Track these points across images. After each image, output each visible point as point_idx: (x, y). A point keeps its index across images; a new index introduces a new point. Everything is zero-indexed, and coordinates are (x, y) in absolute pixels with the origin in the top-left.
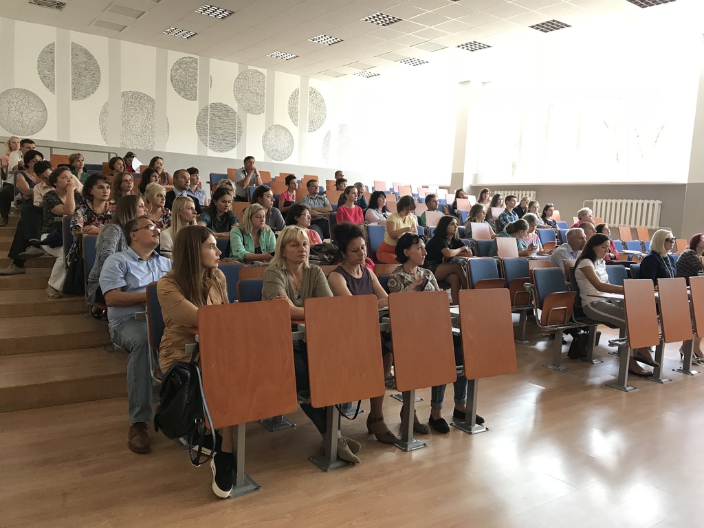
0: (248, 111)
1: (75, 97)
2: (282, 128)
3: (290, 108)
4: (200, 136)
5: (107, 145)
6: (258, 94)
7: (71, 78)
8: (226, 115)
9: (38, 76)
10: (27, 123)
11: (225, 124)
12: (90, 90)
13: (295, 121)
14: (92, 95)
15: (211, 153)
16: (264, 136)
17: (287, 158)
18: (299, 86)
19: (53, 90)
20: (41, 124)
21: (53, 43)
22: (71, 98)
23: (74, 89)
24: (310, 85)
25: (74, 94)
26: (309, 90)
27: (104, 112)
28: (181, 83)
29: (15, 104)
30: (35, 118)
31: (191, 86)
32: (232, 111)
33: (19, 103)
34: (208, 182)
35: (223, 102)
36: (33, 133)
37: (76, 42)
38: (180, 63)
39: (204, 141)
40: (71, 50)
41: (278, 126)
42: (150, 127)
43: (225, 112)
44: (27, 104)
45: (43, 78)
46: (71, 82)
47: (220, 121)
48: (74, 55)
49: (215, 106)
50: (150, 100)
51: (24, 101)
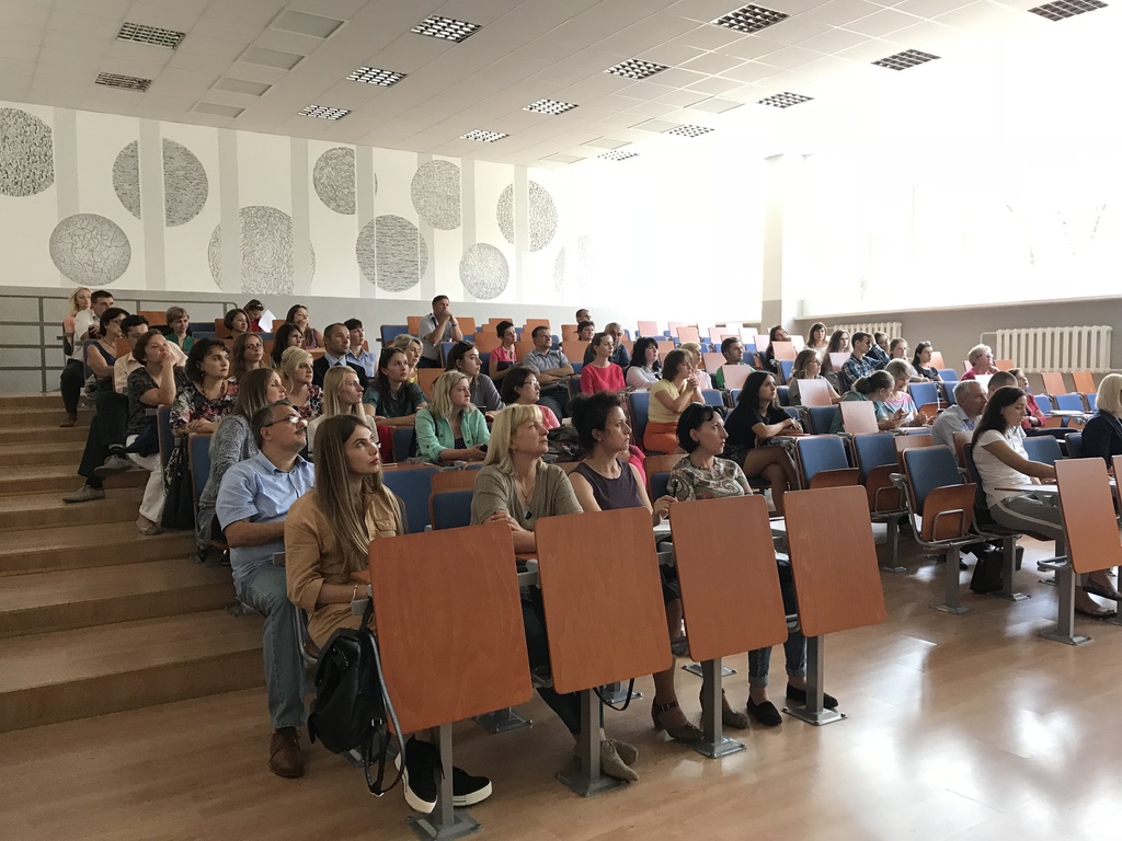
0: (436, 225)
1: (171, 222)
2: (489, 247)
3: (500, 217)
4: (363, 268)
5: (220, 291)
6: (449, 198)
7: (164, 192)
8: (401, 234)
9: (115, 193)
10: (101, 265)
11: (401, 248)
12: (194, 208)
13: (509, 236)
14: (196, 217)
15: (381, 294)
16: (462, 263)
17: (498, 294)
18: (512, 181)
19: (137, 214)
20: (122, 267)
21: (136, 144)
22: (165, 223)
23: (169, 210)
24: (529, 179)
25: (168, 217)
26: (529, 186)
27: (216, 240)
28: (330, 188)
29: (82, 238)
30: (112, 257)
31: (346, 191)
32: (410, 226)
33: (88, 236)
34: (378, 340)
35: (396, 214)
36: (110, 280)
37: (170, 138)
38: (327, 158)
39: (369, 276)
40: (162, 150)
41: (482, 246)
42: (285, 259)
43: (399, 229)
44: (99, 237)
45: (122, 197)
46: (164, 200)
47: (393, 243)
48: (168, 158)
49: (382, 221)
50: (284, 218)
51: (94, 233)
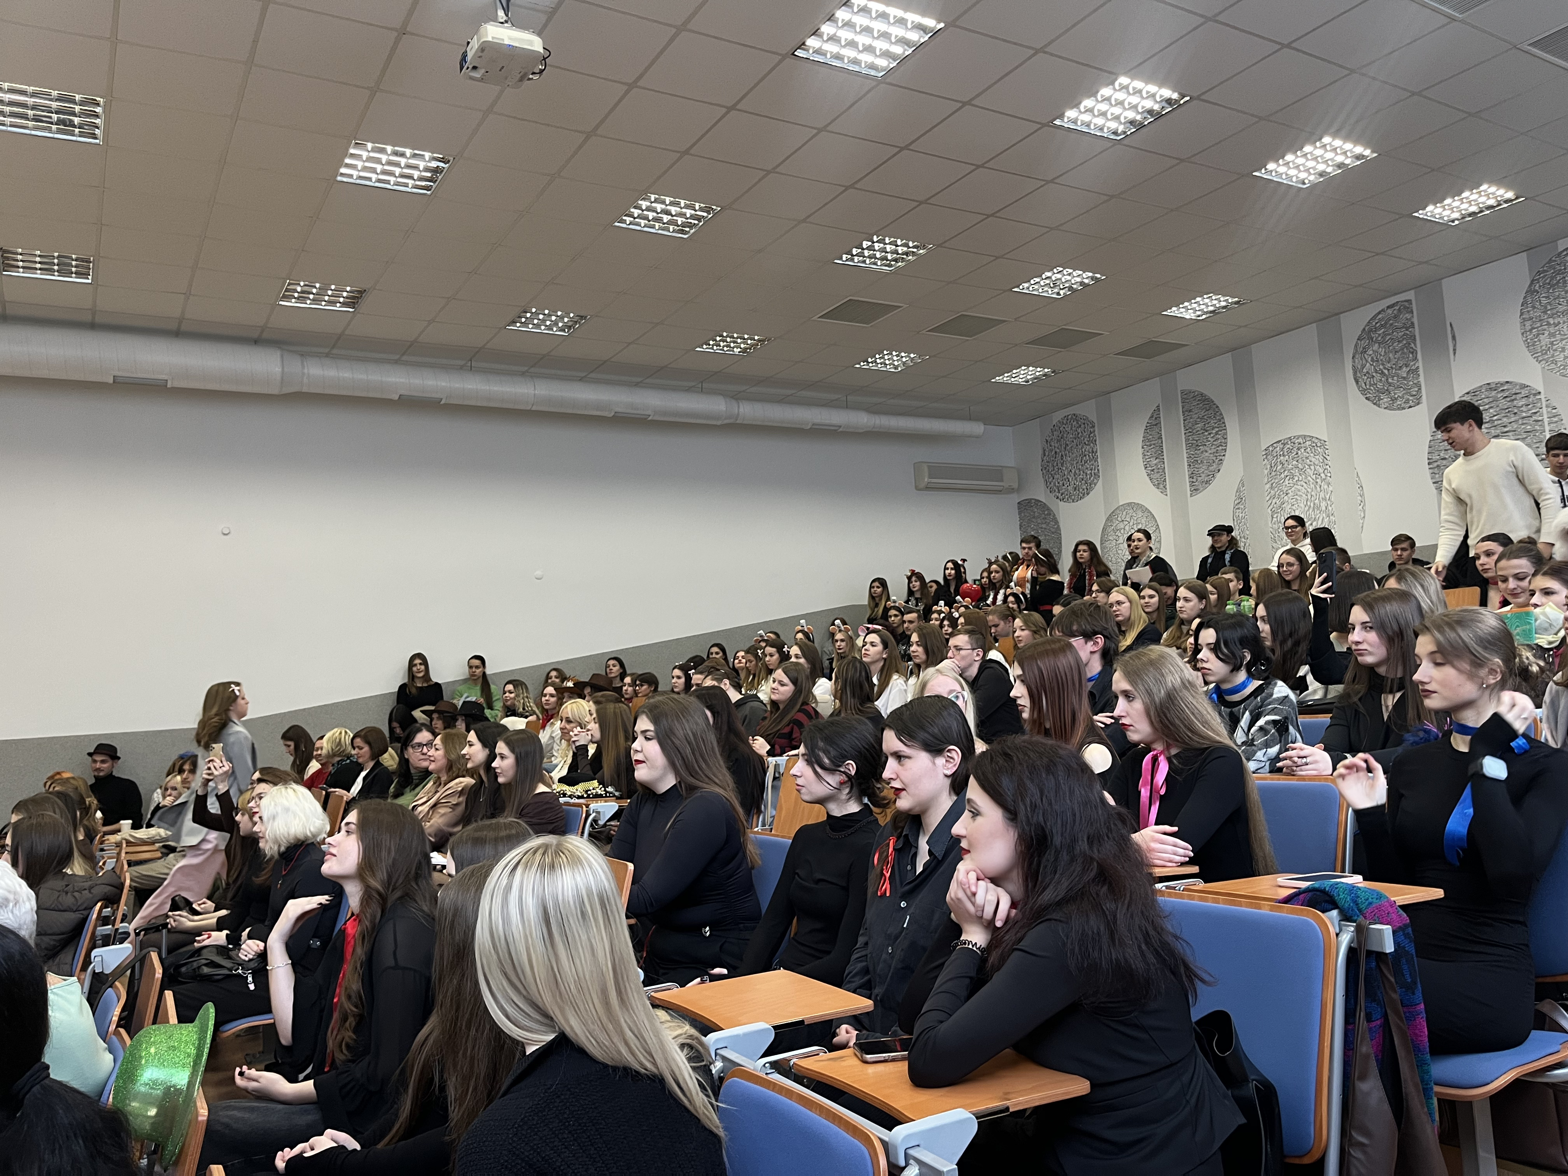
1: (1195, 490)
7: (1185, 455)
9: (1145, 471)
12: (1215, 466)
14: (1218, 475)
19: (1164, 490)
21: (1158, 408)
22: (1189, 493)
23: (1192, 476)
25: (1192, 484)
27: (1240, 500)
31: (1403, 372)
35: (1496, 378)
37: (1186, 387)
40: (1180, 404)
42: (1323, 504)
45: (1151, 474)
46: (1186, 464)
48: (1187, 412)
50: (1317, 444)
